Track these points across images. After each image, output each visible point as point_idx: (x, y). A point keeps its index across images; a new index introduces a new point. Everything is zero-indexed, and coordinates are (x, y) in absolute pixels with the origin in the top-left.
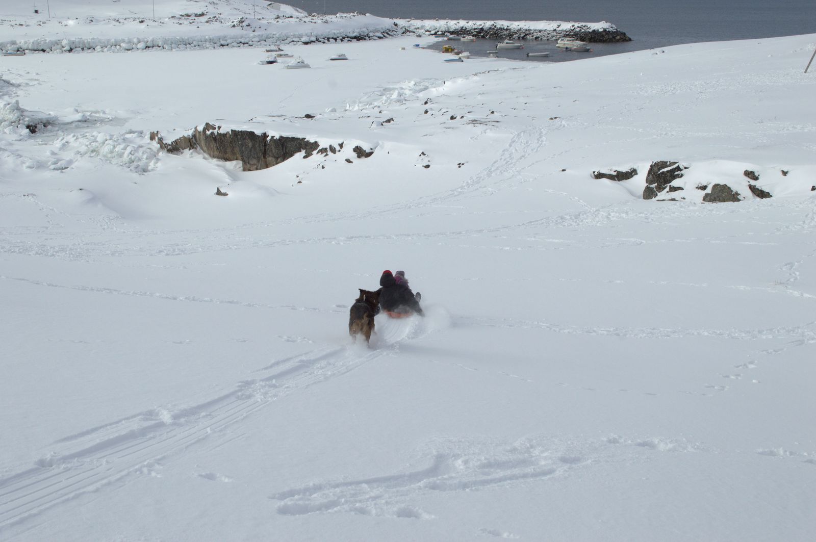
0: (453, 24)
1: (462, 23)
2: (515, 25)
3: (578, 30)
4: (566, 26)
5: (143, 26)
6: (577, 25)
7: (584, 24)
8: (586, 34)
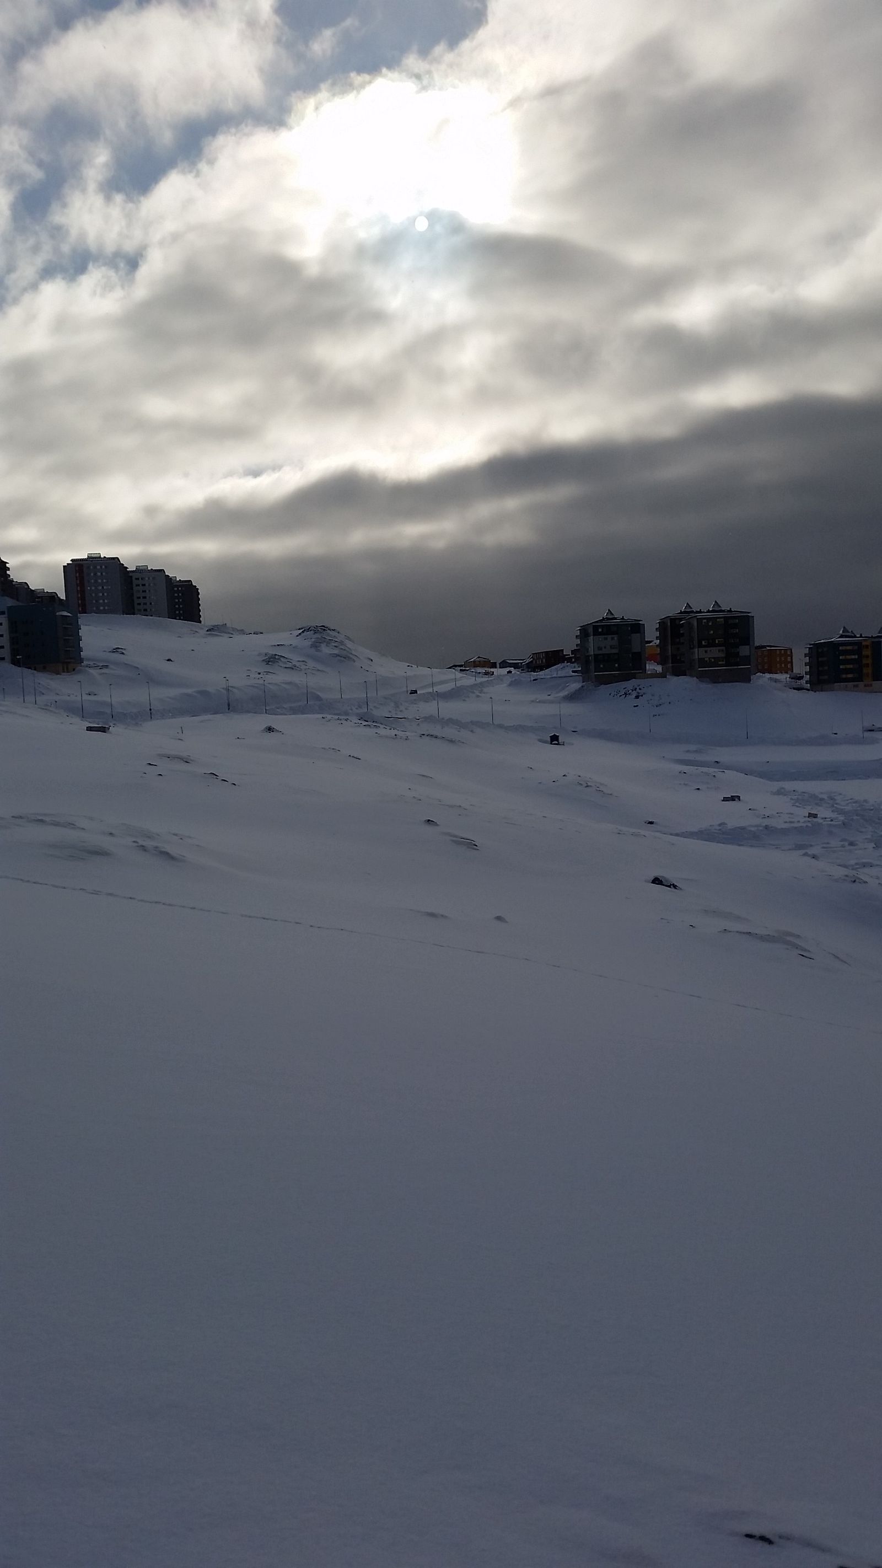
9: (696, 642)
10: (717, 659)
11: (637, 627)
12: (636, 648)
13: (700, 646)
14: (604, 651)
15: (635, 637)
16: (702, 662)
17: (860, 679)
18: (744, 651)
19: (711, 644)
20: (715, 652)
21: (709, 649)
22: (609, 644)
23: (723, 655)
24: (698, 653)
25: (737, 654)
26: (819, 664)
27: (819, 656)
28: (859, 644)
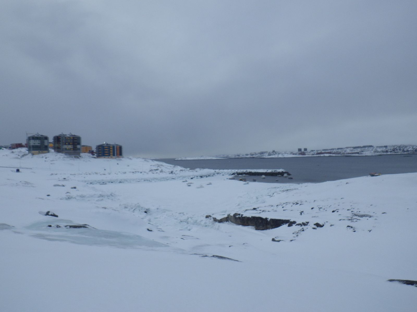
2: (253, 171)
3: (274, 172)
6: (273, 170)
7: (275, 170)
8: (277, 173)
9: (64, 143)
10: (71, 149)
14: (36, 145)
15: (46, 141)
21: (68, 145)
23: (72, 147)
24: (64, 146)
25: (76, 147)
26: (99, 151)
27: (99, 149)
28: (109, 146)
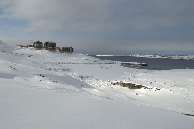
0: (122, 62)
1: (124, 62)
2: (131, 63)
4: (139, 63)
5: (81, 61)
8: (142, 64)
11: (42, 43)
12: (41, 46)
13: (49, 46)
14: (37, 46)
16: (50, 48)
17: (68, 52)
18: (55, 47)
19: (51, 46)
20: (51, 47)
22: (38, 45)
24: (49, 47)
25: (54, 48)
26: (63, 50)
27: (63, 49)
28: (68, 48)
